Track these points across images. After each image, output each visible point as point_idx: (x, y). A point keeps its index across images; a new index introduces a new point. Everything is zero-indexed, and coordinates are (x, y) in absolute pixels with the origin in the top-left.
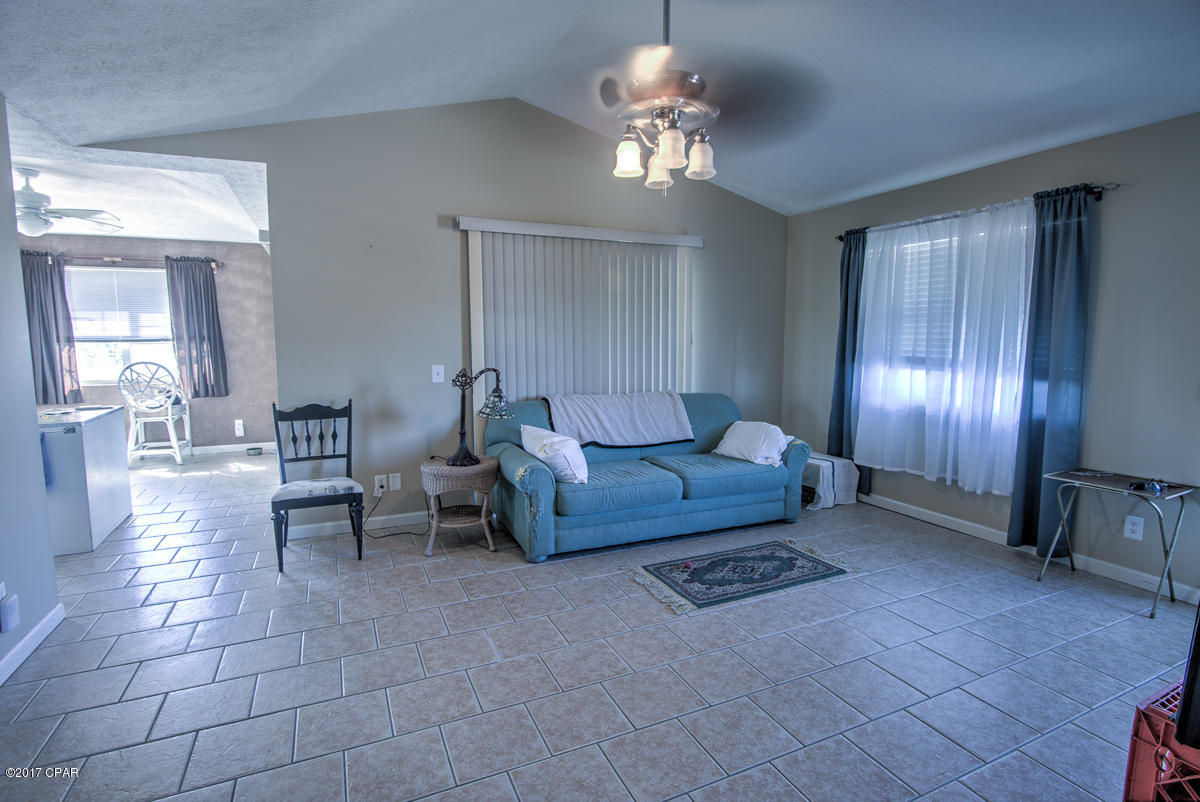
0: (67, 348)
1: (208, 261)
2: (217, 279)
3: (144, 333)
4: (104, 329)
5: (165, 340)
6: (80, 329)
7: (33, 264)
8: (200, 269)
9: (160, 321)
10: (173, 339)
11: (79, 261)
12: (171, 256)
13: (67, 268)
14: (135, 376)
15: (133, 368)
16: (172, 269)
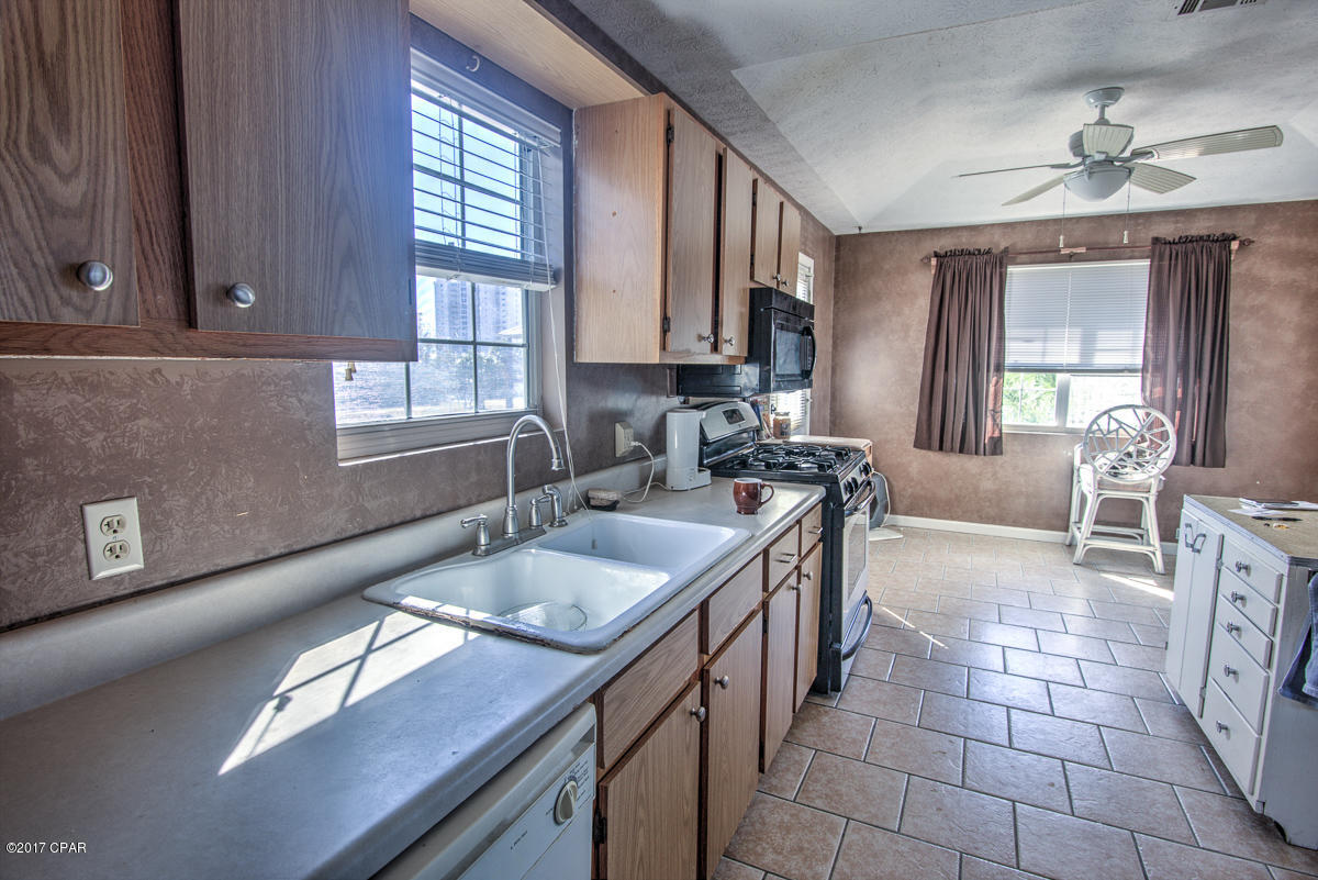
0: (995, 378)
1: (1226, 239)
2: (1234, 270)
3: (1100, 360)
4: (1044, 354)
5: (1130, 371)
6: (1015, 352)
7: (971, 264)
8: (1210, 252)
9: (1127, 342)
10: (1144, 370)
11: (1024, 258)
12: (1161, 236)
13: (1011, 269)
14: (1114, 426)
15: (1112, 413)
16: (1161, 258)
